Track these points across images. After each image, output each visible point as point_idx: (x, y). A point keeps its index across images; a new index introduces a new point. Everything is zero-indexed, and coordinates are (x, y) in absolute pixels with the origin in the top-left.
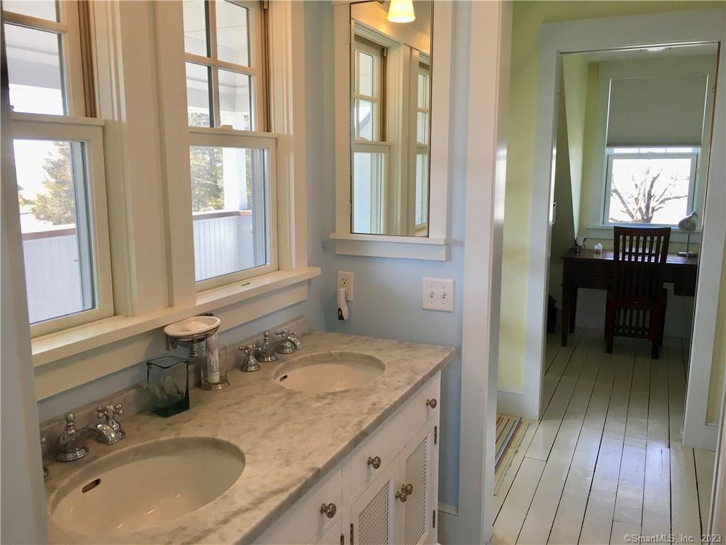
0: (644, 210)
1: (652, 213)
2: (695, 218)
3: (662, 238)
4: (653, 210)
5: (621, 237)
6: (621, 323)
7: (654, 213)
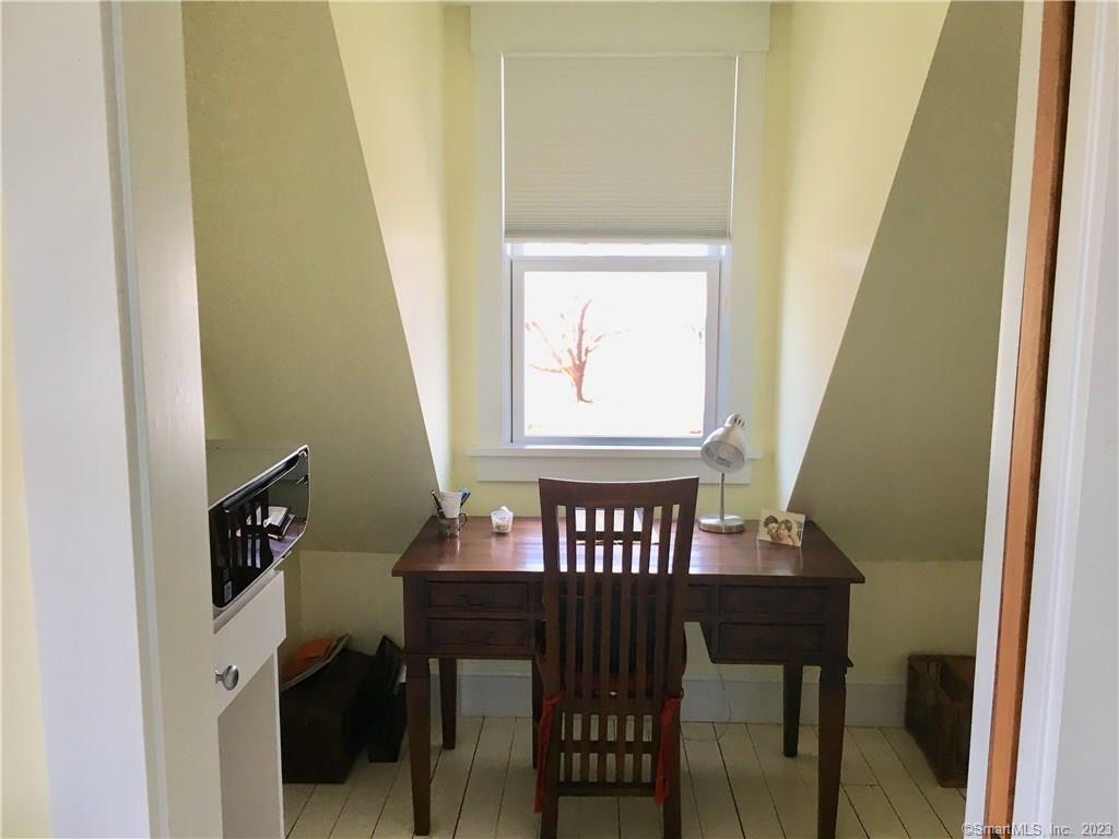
0: (575, 352)
1: (586, 355)
2: (738, 430)
3: (676, 509)
4: (587, 351)
5: (562, 510)
6: (577, 735)
7: (589, 355)
